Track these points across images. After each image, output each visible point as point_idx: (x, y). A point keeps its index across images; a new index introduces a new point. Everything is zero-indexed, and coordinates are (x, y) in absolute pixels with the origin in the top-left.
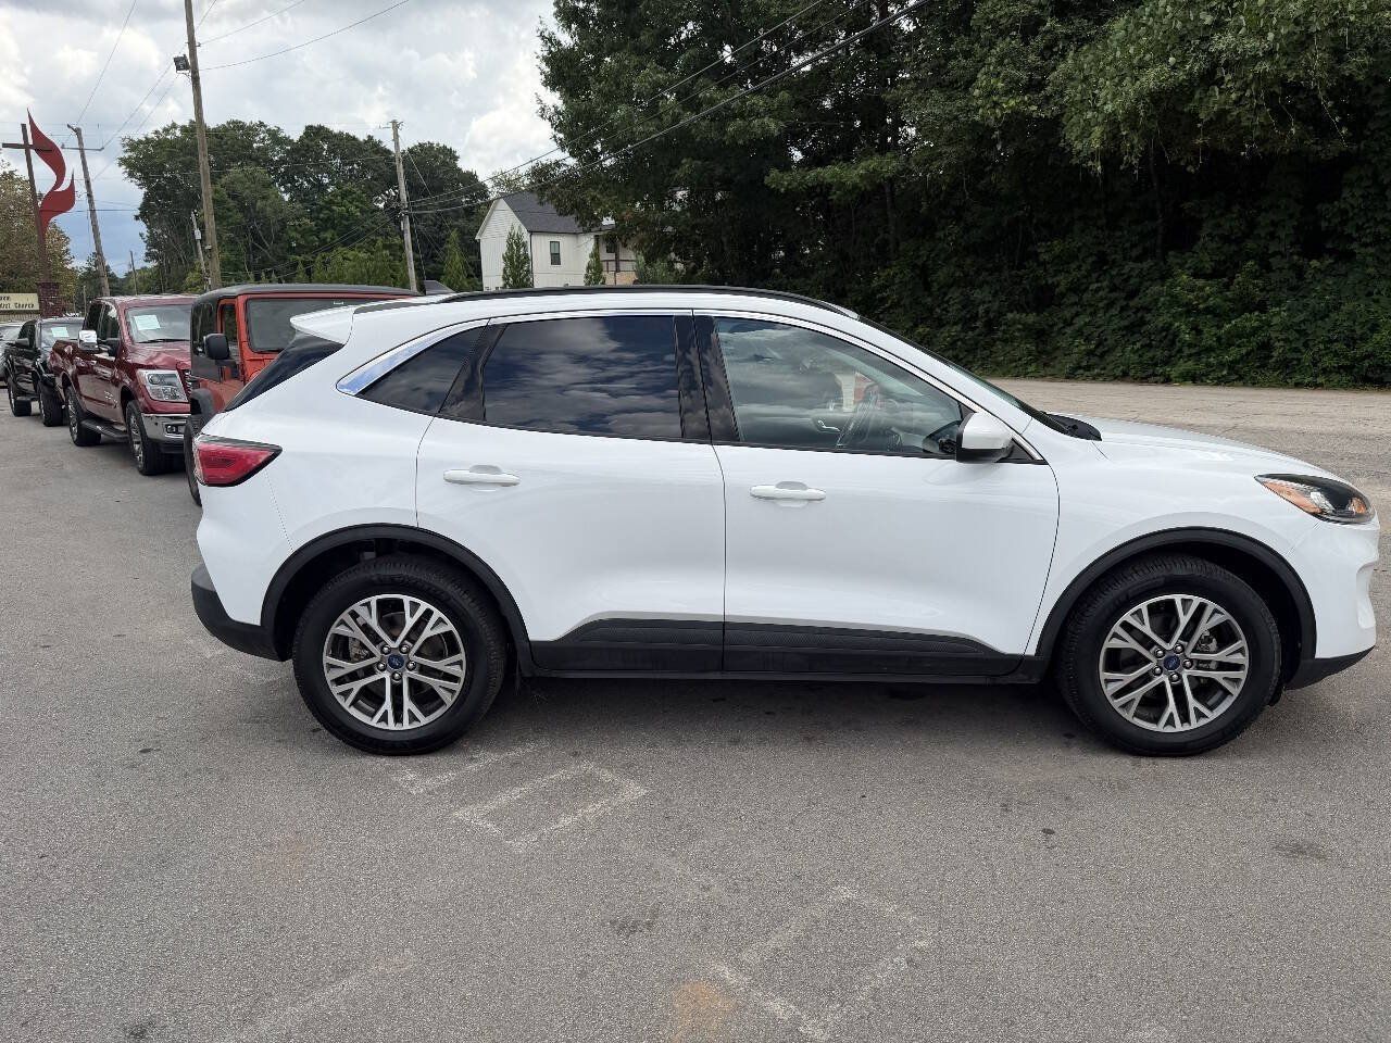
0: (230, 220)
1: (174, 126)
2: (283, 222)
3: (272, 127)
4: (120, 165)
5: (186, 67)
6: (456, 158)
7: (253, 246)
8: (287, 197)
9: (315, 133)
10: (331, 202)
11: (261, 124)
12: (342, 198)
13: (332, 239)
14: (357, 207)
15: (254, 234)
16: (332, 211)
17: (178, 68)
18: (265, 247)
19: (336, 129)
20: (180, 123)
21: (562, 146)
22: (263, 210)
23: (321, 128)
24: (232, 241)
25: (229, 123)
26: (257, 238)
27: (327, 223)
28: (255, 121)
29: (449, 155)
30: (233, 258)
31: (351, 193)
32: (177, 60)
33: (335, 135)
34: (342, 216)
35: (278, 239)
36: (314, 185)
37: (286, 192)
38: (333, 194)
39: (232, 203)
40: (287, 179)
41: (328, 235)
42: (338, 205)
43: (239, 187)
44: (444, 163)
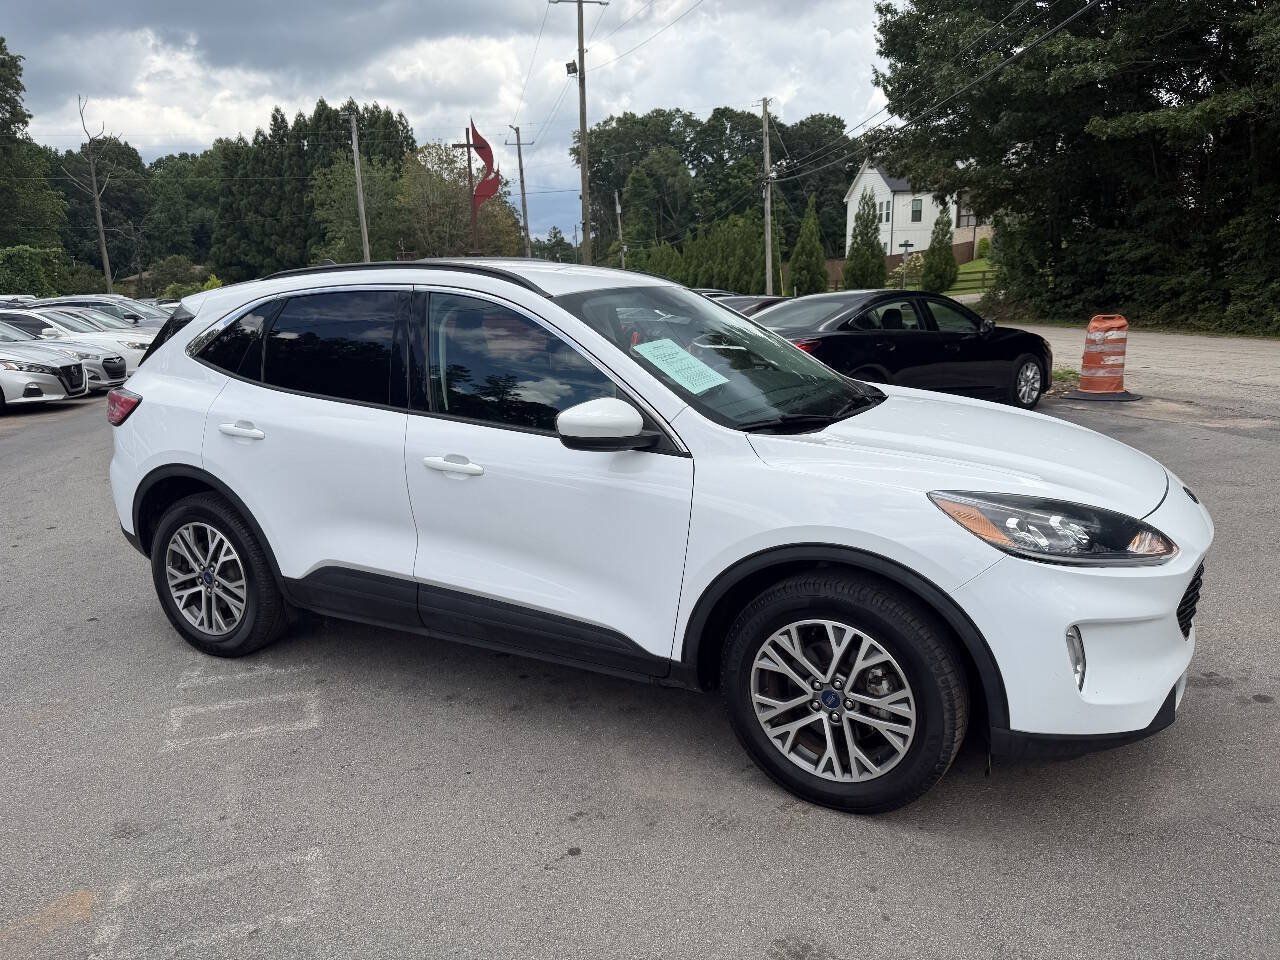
0: (646, 196)
1: (612, 118)
2: (689, 197)
3: (686, 111)
4: (571, 154)
5: (575, 71)
6: (844, 127)
7: (664, 217)
8: (693, 173)
9: (721, 114)
10: (728, 175)
11: (678, 110)
12: (738, 172)
13: (727, 208)
14: (750, 179)
15: (665, 206)
16: (730, 183)
17: (569, 72)
18: (672, 218)
19: (738, 109)
20: (616, 116)
21: (892, 110)
22: (673, 186)
23: (726, 109)
24: (646, 214)
25: (653, 112)
26: (667, 212)
27: (723, 194)
28: (673, 108)
29: (838, 123)
30: (646, 229)
31: (746, 166)
32: (568, 66)
33: (739, 115)
34: (736, 188)
35: (684, 209)
36: (716, 161)
37: (693, 169)
38: (732, 168)
39: (648, 180)
40: (696, 156)
41: (722, 205)
42: (735, 177)
43: (655, 166)
44: (832, 132)
